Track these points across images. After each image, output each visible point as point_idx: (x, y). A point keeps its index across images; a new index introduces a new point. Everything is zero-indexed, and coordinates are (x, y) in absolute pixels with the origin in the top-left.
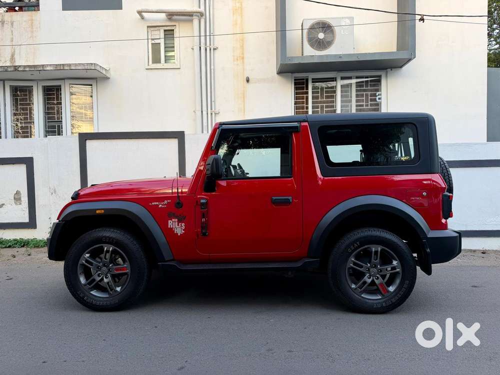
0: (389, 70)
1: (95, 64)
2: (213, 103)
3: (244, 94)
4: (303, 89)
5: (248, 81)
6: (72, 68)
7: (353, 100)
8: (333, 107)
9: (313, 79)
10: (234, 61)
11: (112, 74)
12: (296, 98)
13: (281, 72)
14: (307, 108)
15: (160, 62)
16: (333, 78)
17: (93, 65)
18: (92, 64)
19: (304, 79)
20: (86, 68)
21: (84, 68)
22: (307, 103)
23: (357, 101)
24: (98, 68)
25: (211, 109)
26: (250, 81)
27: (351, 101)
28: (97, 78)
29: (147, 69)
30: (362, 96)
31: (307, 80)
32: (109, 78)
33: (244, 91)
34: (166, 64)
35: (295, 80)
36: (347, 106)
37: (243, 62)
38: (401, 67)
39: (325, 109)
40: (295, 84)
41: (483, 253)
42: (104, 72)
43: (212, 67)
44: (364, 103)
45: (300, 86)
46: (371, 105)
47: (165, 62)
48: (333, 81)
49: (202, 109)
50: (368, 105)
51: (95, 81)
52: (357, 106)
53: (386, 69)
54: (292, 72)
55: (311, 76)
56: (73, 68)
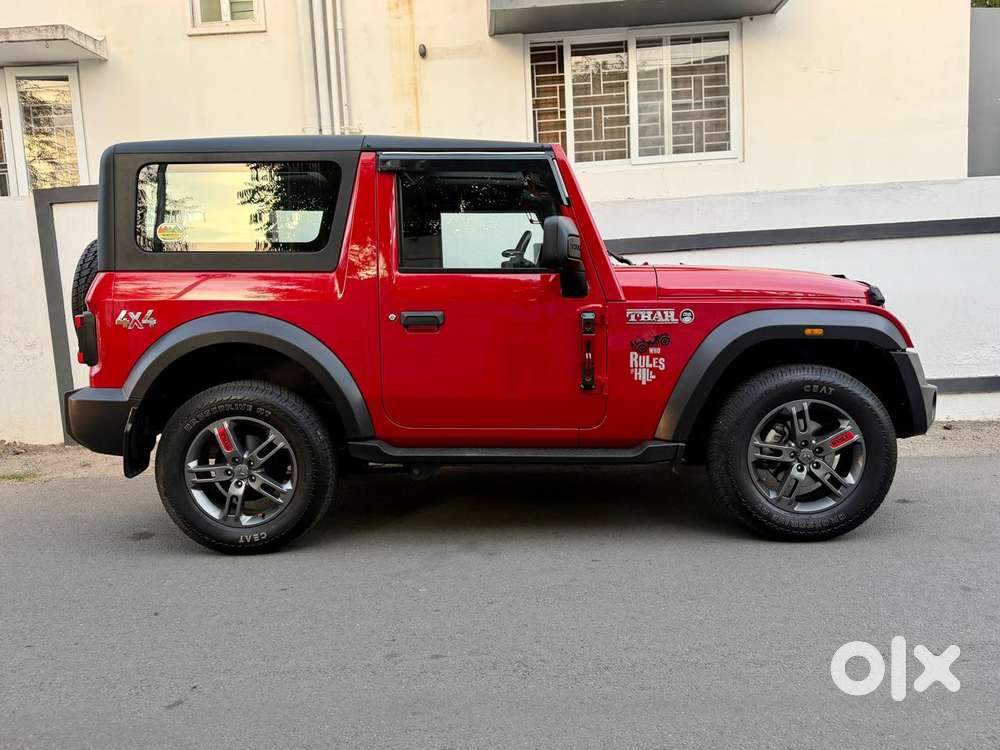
0: (746, 19)
1: (63, 26)
2: (345, 108)
3: (416, 84)
4: (552, 69)
5: (423, 54)
6: (11, 39)
7: (665, 93)
8: (620, 109)
9: (573, 47)
10: (390, 9)
11: (111, 51)
12: (537, 92)
13: (497, 32)
14: (563, 114)
15: (219, 19)
16: (620, 43)
17: (60, 30)
18: (57, 27)
19: (553, 48)
20: (45, 38)
21: (38, 38)
22: (563, 104)
23: (675, 95)
24: (73, 37)
25: (342, 123)
26: (428, 53)
27: (660, 96)
28: (77, 62)
29: (190, 36)
30: (687, 82)
31: (561, 49)
32: (106, 60)
33: (415, 79)
34: (232, 23)
35: (532, 49)
36: (653, 109)
37: (411, 12)
38: (773, 12)
39: (603, 117)
40: (534, 59)
41: (946, 428)
42: (90, 46)
43: (339, 26)
44: (692, 101)
45: (546, 63)
46: (709, 104)
47: (232, 19)
48: (621, 51)
49: (320, 123)
50: (701, 103)
51: (75, 68)
52: (675, 106)
53: (739, 18)
54: (526, 31)
55: (569, 39)
56: (14, 38)
